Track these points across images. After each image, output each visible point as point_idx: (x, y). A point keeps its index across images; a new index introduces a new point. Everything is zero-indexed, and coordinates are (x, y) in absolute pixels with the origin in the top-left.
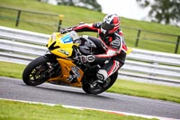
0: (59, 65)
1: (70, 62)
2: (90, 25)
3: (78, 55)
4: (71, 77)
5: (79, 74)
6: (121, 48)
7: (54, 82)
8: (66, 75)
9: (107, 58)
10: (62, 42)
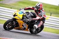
0: (18, 22)
1: (22, 21)
2: (31, 7)
3: (25, 18)
4: (23, 27)
5: (26, 26)
6: (43, 16)
7: (17, 29)
8: (21, 26)
9: (36, 20)
10: (18, 14)
